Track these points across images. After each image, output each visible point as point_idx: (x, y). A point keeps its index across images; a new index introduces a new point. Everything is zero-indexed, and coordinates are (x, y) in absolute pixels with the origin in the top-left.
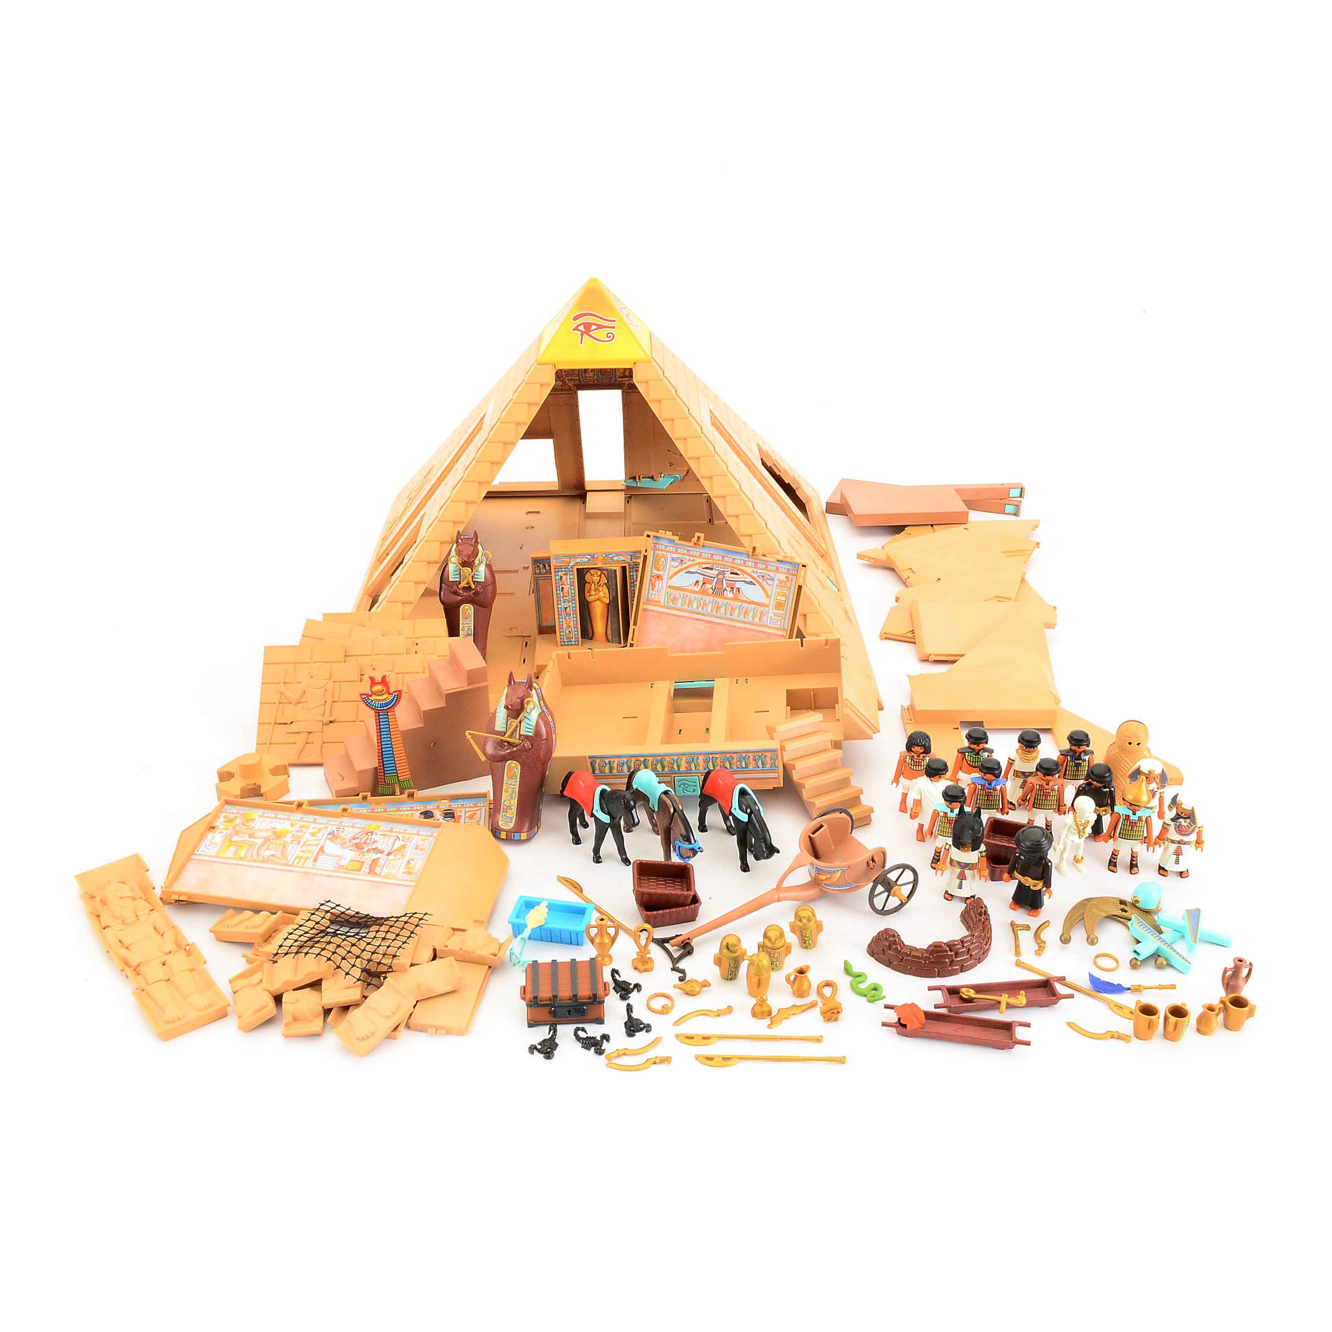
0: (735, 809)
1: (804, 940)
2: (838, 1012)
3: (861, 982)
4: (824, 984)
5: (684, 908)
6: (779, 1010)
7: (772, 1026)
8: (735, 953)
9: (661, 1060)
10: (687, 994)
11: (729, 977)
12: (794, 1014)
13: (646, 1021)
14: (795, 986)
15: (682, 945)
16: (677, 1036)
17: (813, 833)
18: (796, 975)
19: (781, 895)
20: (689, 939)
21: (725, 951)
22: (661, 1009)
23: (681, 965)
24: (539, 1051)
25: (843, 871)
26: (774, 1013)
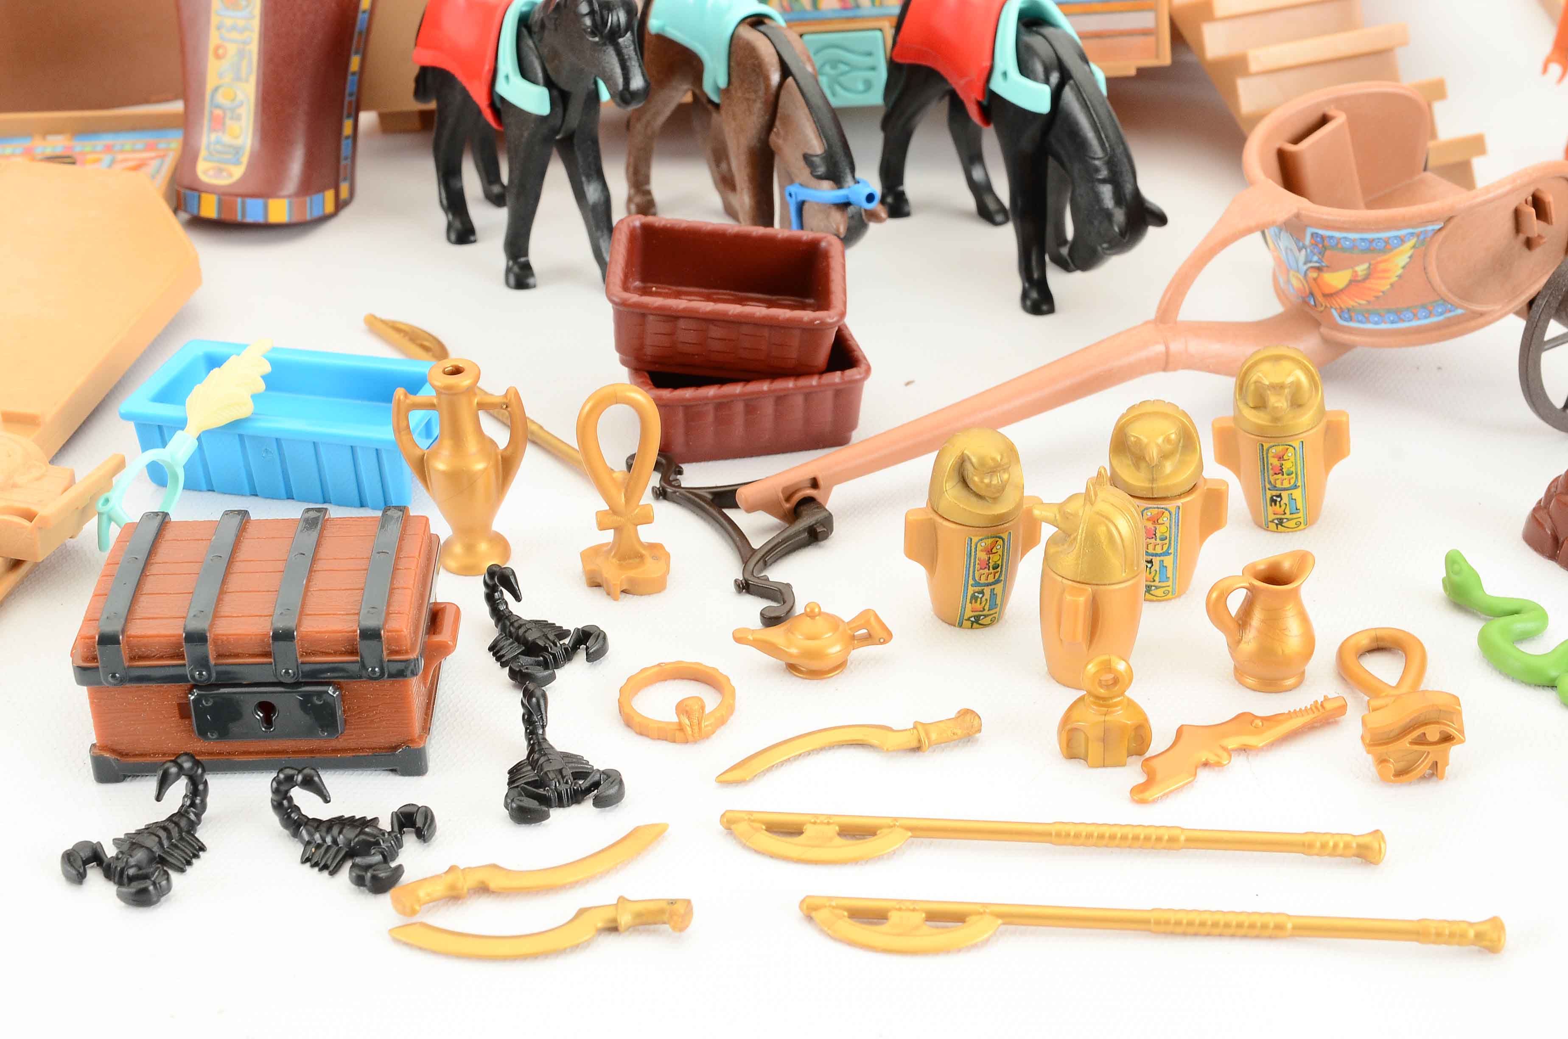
0: (1005, 74)
1: (1274, 488)
2: (1447, 738)
3: (1525, 637)
4: (1365, 642)
5: (803, 382)
6: (1180, 731)
7: (1154, 793)
8: (995, 500)
9: (639, 915)
10: (792, 668)
11: (968, 613)
12: (1244, 749)
13: (599, 762)
14: (1250, 641)
15: (787, 506)
16: (729, 822)
17: (1297, 140)
18: (1251, 589)
19: (1176, 346)
20: (815, 484)
21: (952, 492)
22: (675, 719)
23: (777, 574)
24: (111, 871)
25: (1423, 244)
26: (1159, 743)
